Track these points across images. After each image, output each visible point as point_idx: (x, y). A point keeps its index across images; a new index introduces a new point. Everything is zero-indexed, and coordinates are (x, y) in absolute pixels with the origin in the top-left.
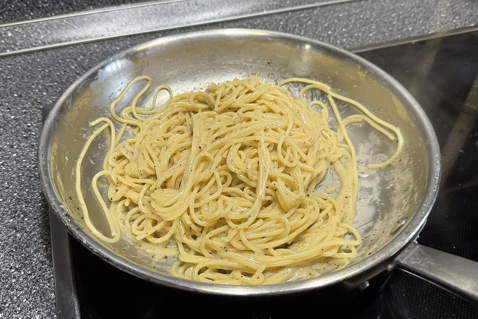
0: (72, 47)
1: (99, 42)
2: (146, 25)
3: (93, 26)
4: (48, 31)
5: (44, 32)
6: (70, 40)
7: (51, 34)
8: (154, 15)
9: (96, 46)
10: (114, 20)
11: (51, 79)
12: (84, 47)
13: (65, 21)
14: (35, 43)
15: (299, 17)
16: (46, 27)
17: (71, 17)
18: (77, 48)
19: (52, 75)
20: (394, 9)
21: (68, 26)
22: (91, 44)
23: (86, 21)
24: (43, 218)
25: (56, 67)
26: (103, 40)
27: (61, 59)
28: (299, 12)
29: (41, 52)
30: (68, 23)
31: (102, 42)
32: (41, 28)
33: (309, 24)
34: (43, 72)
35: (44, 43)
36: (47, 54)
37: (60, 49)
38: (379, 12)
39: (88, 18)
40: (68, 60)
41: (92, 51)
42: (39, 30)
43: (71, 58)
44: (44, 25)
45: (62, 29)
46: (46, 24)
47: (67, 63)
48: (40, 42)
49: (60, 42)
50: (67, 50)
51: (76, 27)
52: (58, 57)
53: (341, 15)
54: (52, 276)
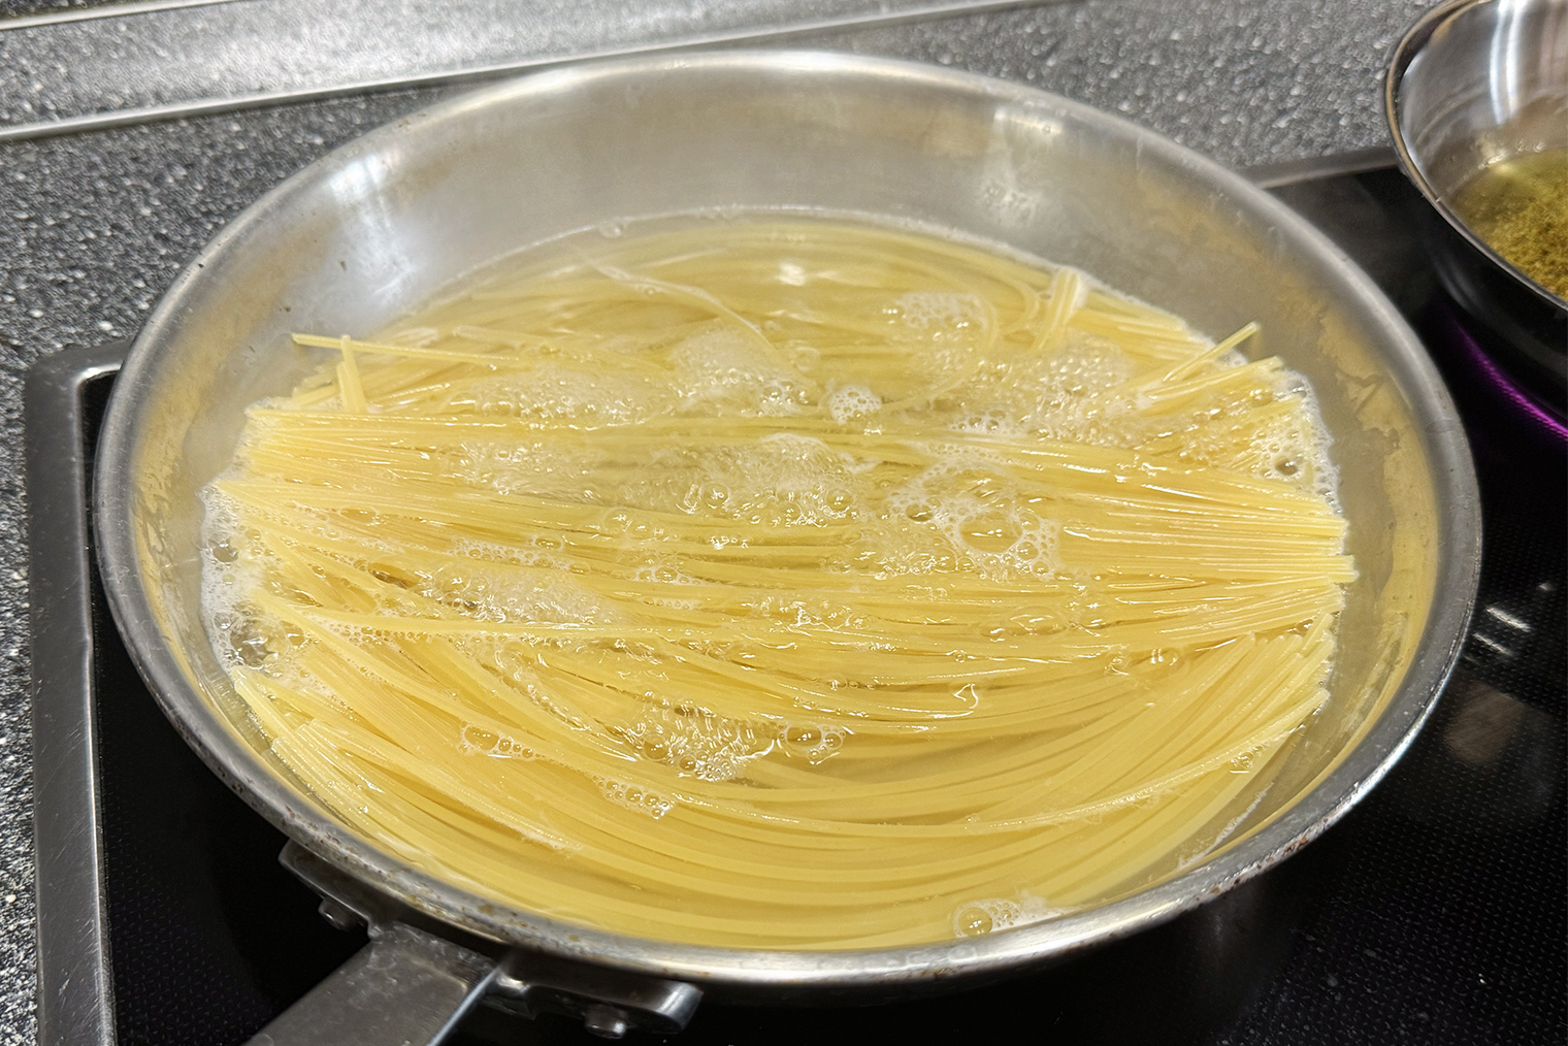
0: (145, 130)
1: (248, 114)
2: (424, 51)
3: (229, 49)
4: (59, 66)
5: (43, 67)
6: (140, 104)
7: (69, 78)
8: (458, 15)
9: (236, 128)
10: (305, 30)
11: (61, 255)
12: (191, 131)
13: (123, 28)
14: (11, 111)
15: (1016, 35)
16: (52, 49)
17: (146, 13)
18: (167, 136)
19: (69, 239)
20: (1384, 17)
21: (134, 49)
22: (216, 120)
23: (203, 30)
25: (85, 207)
26: (265, 107)
27: (102, 177)
28: (1015, 17)
29: (29, 146)
30: (132, 35)
31: (258, 113)
32: (30, 51)
33: (1053, 69)
34: (34, 226)
35: (43, 112)
36: (52, 153)
37: (103, 136)
39: (210, 21)
40: (128, 182)
41: (220, 147)
42: (24, 62)
43: (140, 173)
44: (43, 41)
45: (109, 60)
46: (51, 40)
47: (123, 193)
48: (28, 106)
49: (104, 109)
50: (126, 138)
51: (162, 53)
52: (92, 166)
53: (1175, 36)
54: (32, 1007)
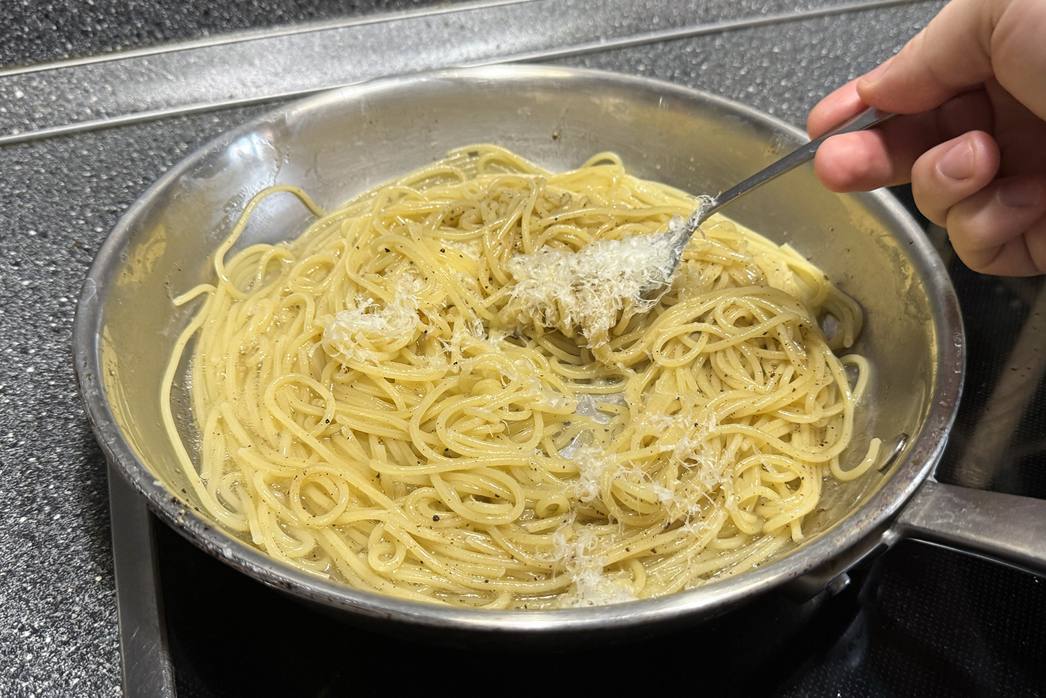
0: (161, 123)
1: (224, 112)
2: (330, 72)
3: (211, 74)
4: (107, 86)
5: (97, 87)
6: (157, 108)
7: (113, 93)
8: (349, 50)
9: (216, 120)
10: (257, 62)
11: (112, 196)
12: (189, 123)
13: (146, 63)
14: (78, 114)
15: (681, 53)
16: (102, 76)
17: (159, 54)
18: (174, 126)
19: (116, 187)
20: (897, 35)
21: (153, 75)
22: (204, 116)
23: (195, 63)
24: (95, 514)
25: (126, 168)
26: (234, 107)
27: (136, 151)
28: (680, 43)
29: (89, 135)
30: (152, 67)
31: (230, 111)
32: (90, 78)
33: (706, 70)
34: (95, 180)
35: (98, 114)
36: (104, 138)
37: (135, 128)
38: (863, 42)
39: (199, 57)
40: (152, 153)
41: (207, 131)
42: (86, 84)
43: (159, 148)
44: (97, 72)
45: (138, 82)
46: (102, 71)
47: (149, 159)
48: (88, 111)
49: (135, 111)
50: (149, 129)
51: (170, 77)
52: (129, 145)
53: (776, 50)
54: (116, 645)
